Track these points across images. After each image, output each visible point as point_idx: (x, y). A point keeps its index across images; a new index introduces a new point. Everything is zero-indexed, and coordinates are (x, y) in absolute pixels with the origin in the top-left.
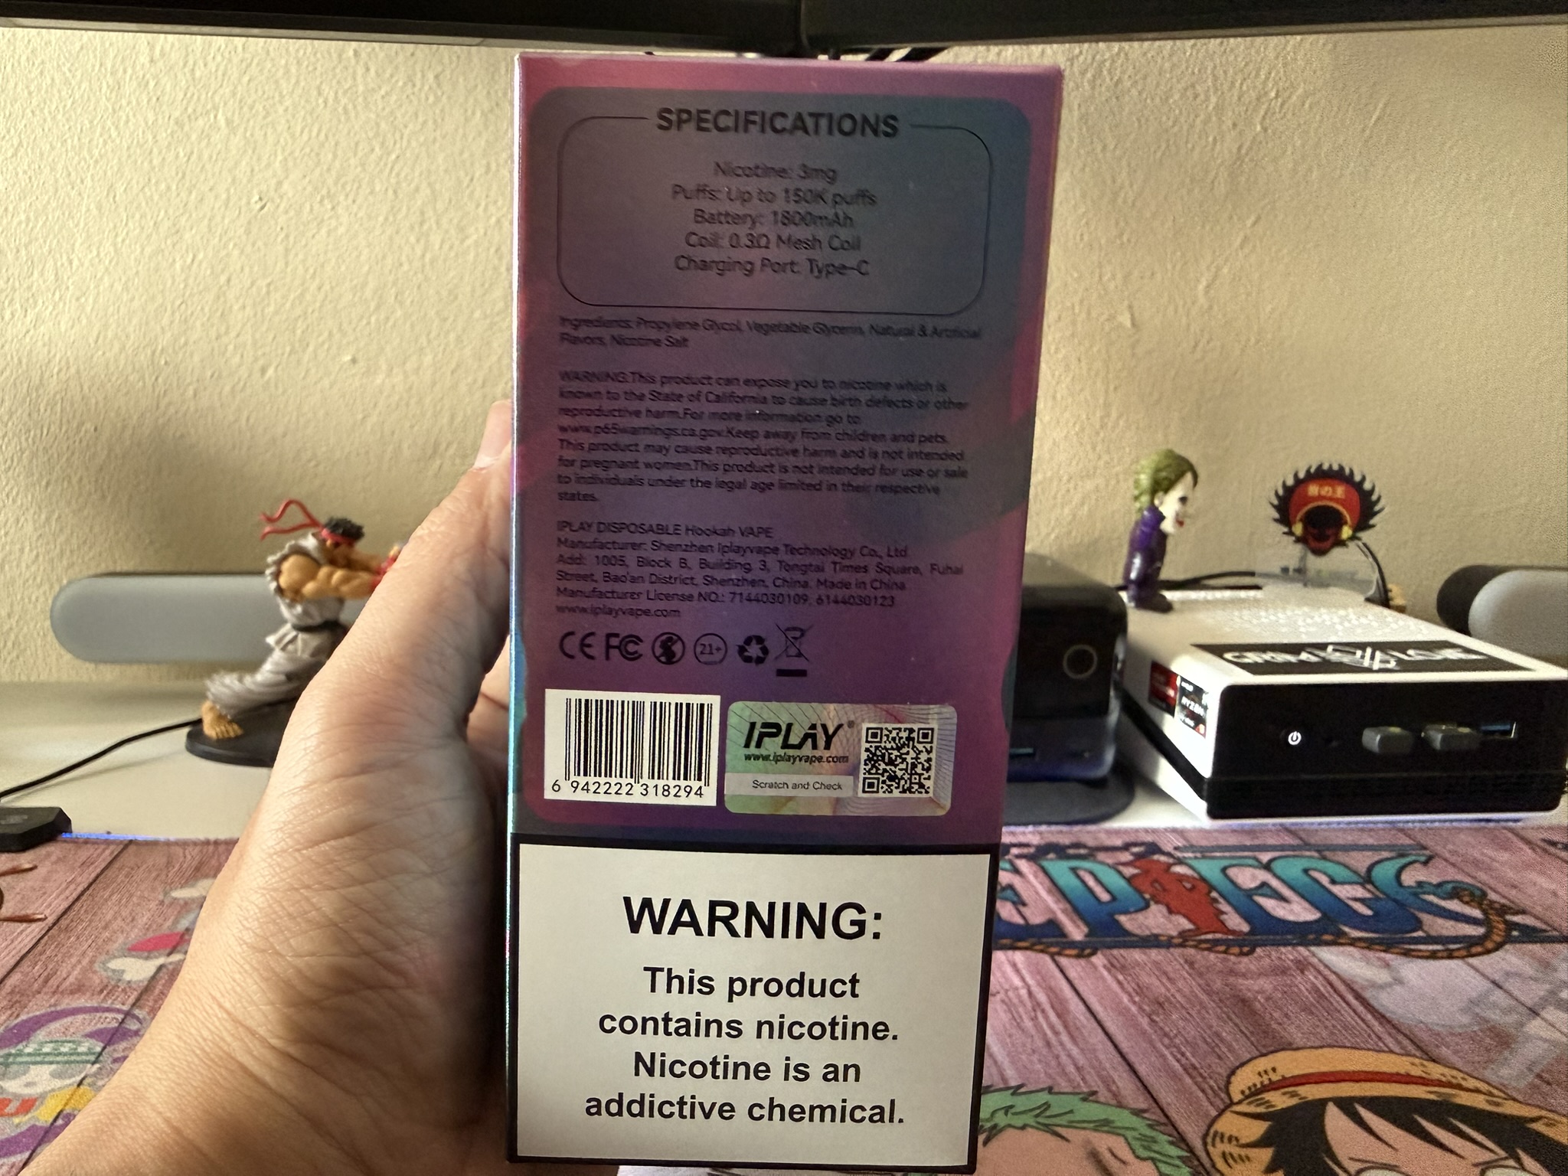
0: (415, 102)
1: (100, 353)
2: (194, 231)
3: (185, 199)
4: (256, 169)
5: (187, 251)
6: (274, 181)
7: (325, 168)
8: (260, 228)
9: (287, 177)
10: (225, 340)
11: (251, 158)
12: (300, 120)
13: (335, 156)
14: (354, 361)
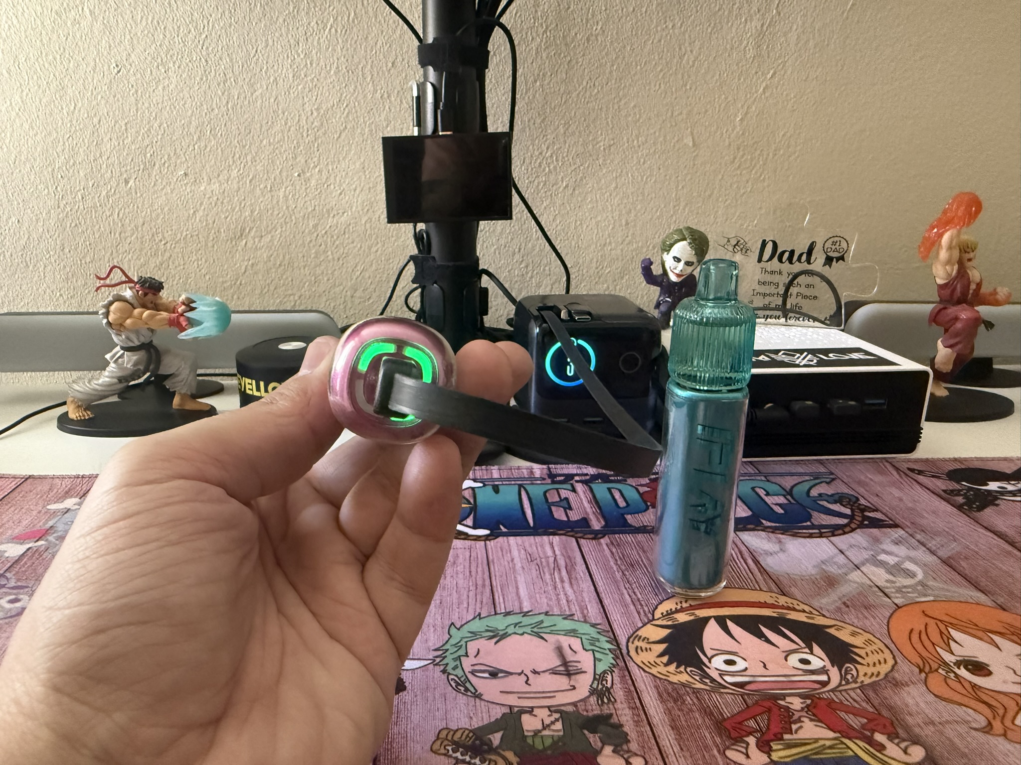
2: (74, 88)
3: (66, 67)
4: (113, 45)
5: (70, 102)
6: (125, 54)
8: (117, 86)
9: (132, 52)
10: (100, 161)
11: (109, 37)
13: (165, 36)
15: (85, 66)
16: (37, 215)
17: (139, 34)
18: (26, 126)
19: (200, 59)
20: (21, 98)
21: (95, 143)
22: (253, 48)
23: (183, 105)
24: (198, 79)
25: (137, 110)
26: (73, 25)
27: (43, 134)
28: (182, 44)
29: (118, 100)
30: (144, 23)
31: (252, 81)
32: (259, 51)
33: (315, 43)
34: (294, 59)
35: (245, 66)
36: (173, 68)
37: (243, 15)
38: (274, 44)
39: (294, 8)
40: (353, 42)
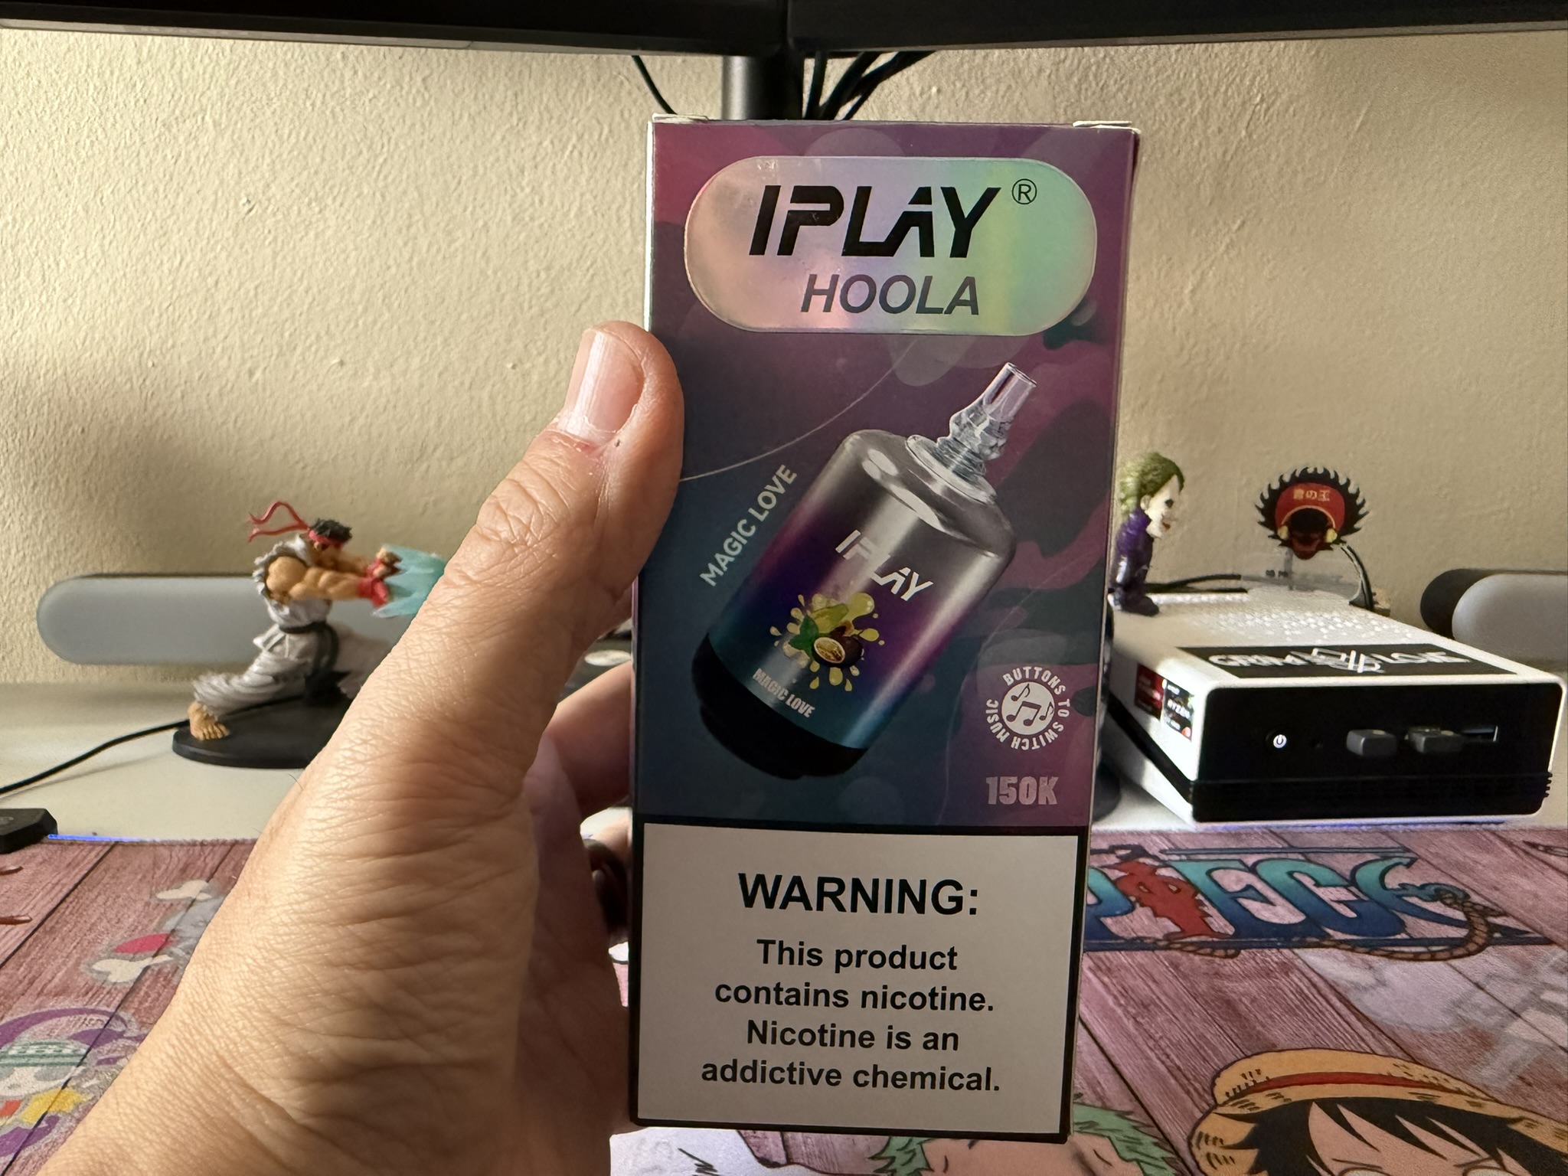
0: (403, 105)
1: (88, 354)
2: (181, 234)
3: (172, 203)
4: (244, 172)
5: (175, 252)
6: (261, 185)
7: (312, 171)
8: (247, 231)
9: (273, 181)
10: (213, 342)
11: (239, 160)
12: (287, 123)
13: (323, 159)
14: (342, 363)
15: (200, 202)
16: (111, 422)
17: (285, 156)
18: (105, 289)
19: (374, 194)
20: (102, 246)
21: (206, 316)
22: (454, 177)
23: (345, 260)
24: (369, 222)
25: (274, 268)
26: (187, 144)
27: (130, 303)
28: (347, 172)
29: (247, 252)
30: (293, 140)
31: (451, 226)
32: (463, 182)
33: (549, 172)
34: (515, 195)
35: (441, 205)
36: (332, 207)
37: (441, 130)
38: (485, 174)
39: (519, 119)
40: (605, 171)
